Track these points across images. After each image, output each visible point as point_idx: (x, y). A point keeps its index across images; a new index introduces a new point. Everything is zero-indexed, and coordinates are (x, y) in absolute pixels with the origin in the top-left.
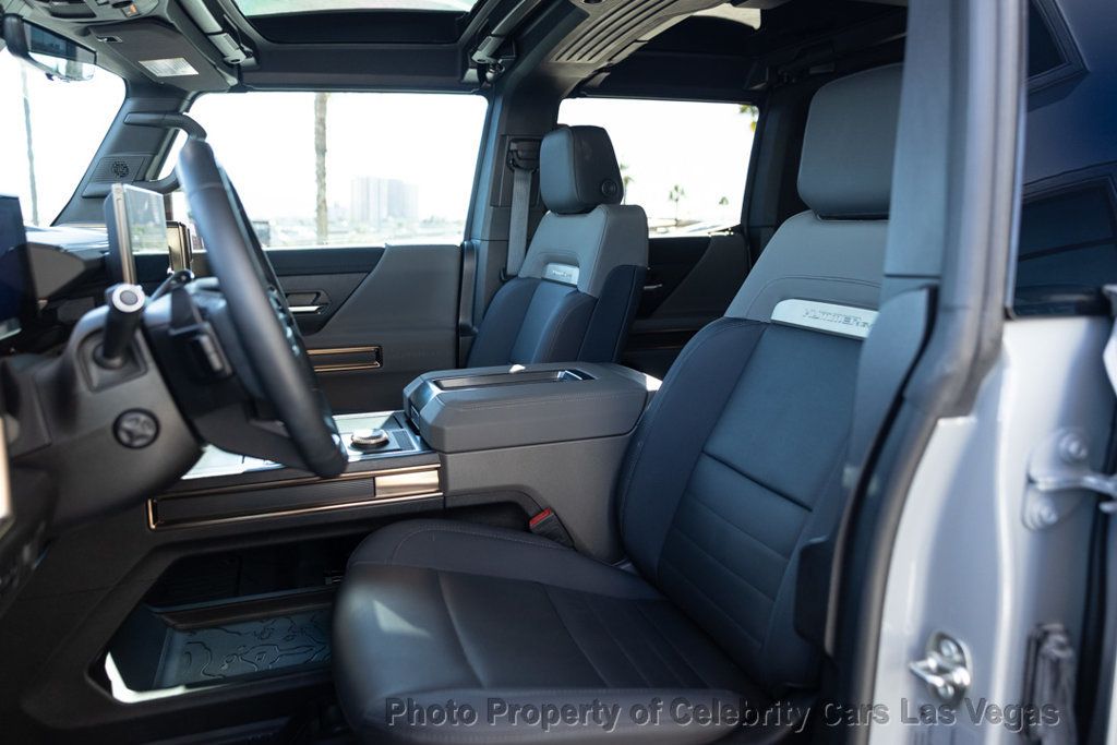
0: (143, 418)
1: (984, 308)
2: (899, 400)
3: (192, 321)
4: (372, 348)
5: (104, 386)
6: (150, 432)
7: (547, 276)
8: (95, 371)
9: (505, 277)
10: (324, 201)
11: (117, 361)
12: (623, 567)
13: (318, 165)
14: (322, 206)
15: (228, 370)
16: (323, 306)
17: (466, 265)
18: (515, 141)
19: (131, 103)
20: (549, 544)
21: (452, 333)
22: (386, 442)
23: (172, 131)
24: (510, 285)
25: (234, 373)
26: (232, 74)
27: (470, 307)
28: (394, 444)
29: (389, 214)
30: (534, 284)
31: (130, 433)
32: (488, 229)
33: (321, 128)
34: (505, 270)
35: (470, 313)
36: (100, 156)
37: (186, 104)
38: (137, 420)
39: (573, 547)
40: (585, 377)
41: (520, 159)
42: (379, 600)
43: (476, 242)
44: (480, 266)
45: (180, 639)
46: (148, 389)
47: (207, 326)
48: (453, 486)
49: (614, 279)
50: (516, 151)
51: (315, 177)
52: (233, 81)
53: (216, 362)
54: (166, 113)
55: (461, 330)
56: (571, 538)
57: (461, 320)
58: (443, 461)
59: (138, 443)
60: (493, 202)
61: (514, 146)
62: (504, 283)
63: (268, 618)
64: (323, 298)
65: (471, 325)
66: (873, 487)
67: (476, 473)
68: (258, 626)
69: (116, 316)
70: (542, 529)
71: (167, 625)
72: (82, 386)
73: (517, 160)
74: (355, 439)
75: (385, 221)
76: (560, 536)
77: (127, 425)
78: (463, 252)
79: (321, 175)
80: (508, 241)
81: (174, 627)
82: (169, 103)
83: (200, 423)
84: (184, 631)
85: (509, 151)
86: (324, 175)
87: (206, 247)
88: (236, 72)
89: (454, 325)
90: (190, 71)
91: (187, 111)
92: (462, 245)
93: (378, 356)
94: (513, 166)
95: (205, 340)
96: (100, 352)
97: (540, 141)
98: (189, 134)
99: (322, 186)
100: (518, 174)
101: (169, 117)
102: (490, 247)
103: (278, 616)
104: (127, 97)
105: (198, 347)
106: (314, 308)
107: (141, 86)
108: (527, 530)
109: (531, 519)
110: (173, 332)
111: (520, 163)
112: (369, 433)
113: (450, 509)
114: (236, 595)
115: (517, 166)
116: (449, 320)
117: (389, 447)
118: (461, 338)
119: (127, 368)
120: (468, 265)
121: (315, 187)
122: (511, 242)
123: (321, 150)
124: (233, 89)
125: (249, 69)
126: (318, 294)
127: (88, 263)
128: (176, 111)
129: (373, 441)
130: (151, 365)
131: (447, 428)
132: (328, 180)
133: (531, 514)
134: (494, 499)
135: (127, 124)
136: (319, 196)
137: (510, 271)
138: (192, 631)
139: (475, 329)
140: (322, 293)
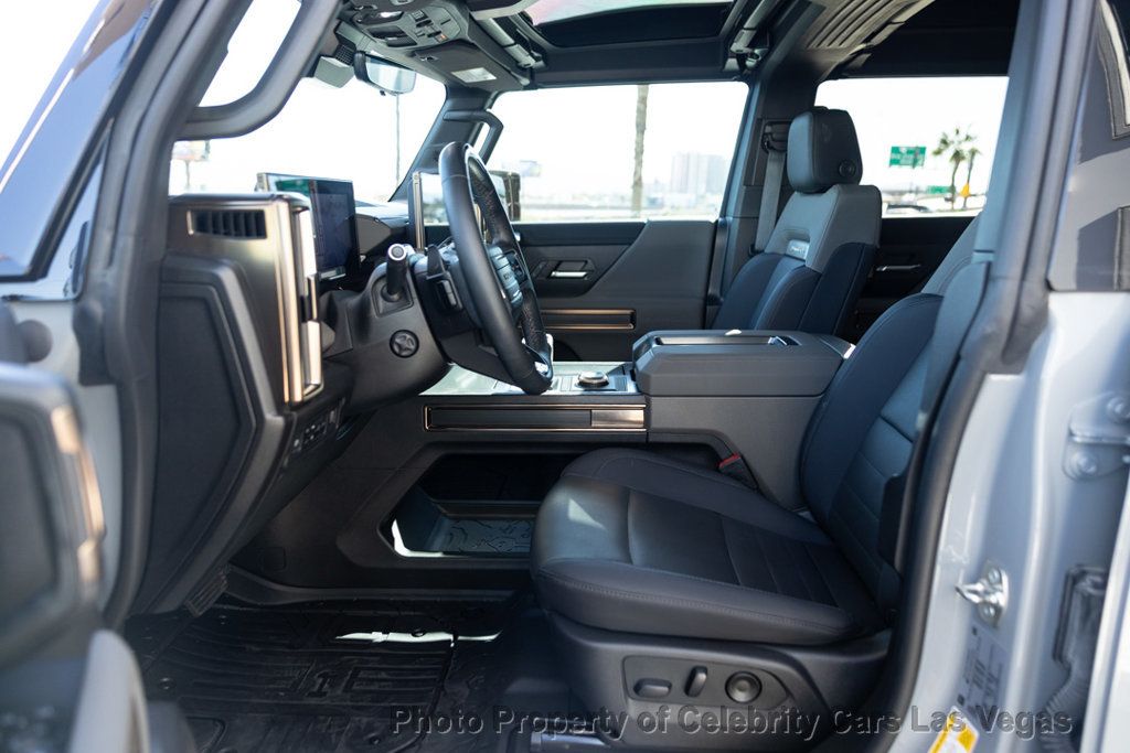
0: (408, 336)
1: (1024, 277)
2: (957, 359)
3: (439, 270)
4: (628, 312)
5: (386, 313)
6: (413, 347)
7: (788, 253)
8: (381, 302)
9: (753, 252)
10: (640, 179)
11: (396, 297)
12: (801, 514)
13: (637, 143)
14: (638, 184)
15: (461, 306)
16: (590, 272)
17: (718, 241)
18: (771, 124)
19: (449, 103)
20: (733, 483)
21: (701, 302)
22: (606, 383)
23: (478, 124)
24: (756, 259)
25: (464, 308)
26: (524, 76)
27: (719, 279)
28: (612, 386)
29: (707, 191)
30: (776, 259)
31: (399, 346)
32: (740, 207)
33: (642, 107)
34: (753, 246)
35: (718, 285)
36: (426, 145)
37: (490, 101)
38: (405, 337)
39: (758, 488)
40: (790, 342)
41: (773, 140)
42: (573, 499)
43: (730, 219)
44: (730, 241)
45: (447, 523)
46: (413, 317)
47: (448, 274)
48: (655, 425)
49: (839, 255)
50: (771, 134)
51: (633, 154)
52: (525, 81)
53: (453, 301)
54: (474, 110)
55: (709, 300)
56: (756, 482)
57: (710, 291)
58: (648, 403)
59: (404, 353)
60: (746, 182)
61: (768, 129)
62: (751, 257)
63: (513, 519)
64: (590, 265)
65: (718, 295)
66: (935, 431)
67: (677, 415)
68: (505, 525)
69: (392, 265)
70: (730, 470)
71: (440, 512)
72: (373, 312)
73: (771, 142)
74: (582, 378)
75: (703, 197)
76: (745, 477)
77: (398, 340)
78: (716, 228)
79: (639, 152)
80: (758, 218)
81: (445, 515)
82: (476, 102)
83: (445, 344)
84: (450, 518)
85: (764, 134)
86: (642, 152)
87: (449, 220)
88: (528, 75)
89: (703, 295)
90: (491, 77)
91: (490, 107)
92: (717, 221)
93: (632, 318)
94: (767, 148)
95: (446, 283)
96: (385, 290)
97: (790, 123)
98: (491, 126)
99: (639, 163)
100: (772, 155)
101: (475, 114)
102: (740, 224)
103: (521, 520)
104: (447, 99)
105: (442, 287)
106: (582, 274)
107: (456, 90)
108: (717, 470)
109: (722, 461)
110: (428, 278)
111: (775, 145)
112: (593, 375)
113: (651, 443)
114: (497, 499)
115: (772, 148)
116: (699, 289)
117: (607, 387)
118: (708, 307)
119: (402, 301)
120: (720, 240)
121: (633, 163)
122: (761, 220)
123: (641, 128)
124: (526, 88)
125: (540, 70)
126: (586, 262)
127: (392, 230)
128: (482, 108)
129: (595, 382)
130: (416, 300)
131: (653, 376)
132: (645, 157)
133: (723, 457)
134: (689, 439)
135: (446, 120)
136: (635, 173)
137: (757, 247)
138: (457, 520)
139: (722, 299)
140: (589, 261)
